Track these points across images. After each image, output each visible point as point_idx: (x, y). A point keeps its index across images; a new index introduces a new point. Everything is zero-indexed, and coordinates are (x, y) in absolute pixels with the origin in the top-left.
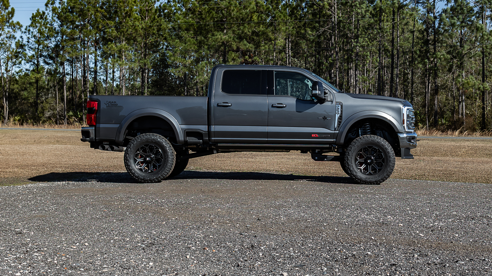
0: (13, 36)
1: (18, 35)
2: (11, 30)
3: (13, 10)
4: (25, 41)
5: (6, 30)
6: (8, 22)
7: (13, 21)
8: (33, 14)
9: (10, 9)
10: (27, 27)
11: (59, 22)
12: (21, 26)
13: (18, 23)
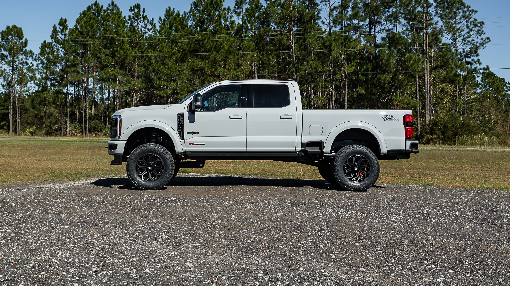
0: (26, 62)
1: (30, 61)
2: (24, 57)
3: (26, 41)
4: (34, 67)
5: (21, 57)
6: (22, 50)
7: (26, 50)
8: (42, 44)
9: (24, 40)
10: (36, 54)
11: (63, 50)
12: (34, 54)
13: (31, 52)
